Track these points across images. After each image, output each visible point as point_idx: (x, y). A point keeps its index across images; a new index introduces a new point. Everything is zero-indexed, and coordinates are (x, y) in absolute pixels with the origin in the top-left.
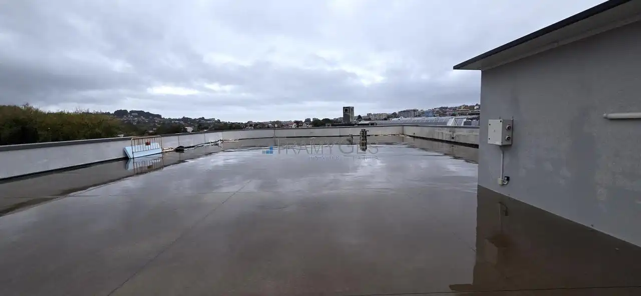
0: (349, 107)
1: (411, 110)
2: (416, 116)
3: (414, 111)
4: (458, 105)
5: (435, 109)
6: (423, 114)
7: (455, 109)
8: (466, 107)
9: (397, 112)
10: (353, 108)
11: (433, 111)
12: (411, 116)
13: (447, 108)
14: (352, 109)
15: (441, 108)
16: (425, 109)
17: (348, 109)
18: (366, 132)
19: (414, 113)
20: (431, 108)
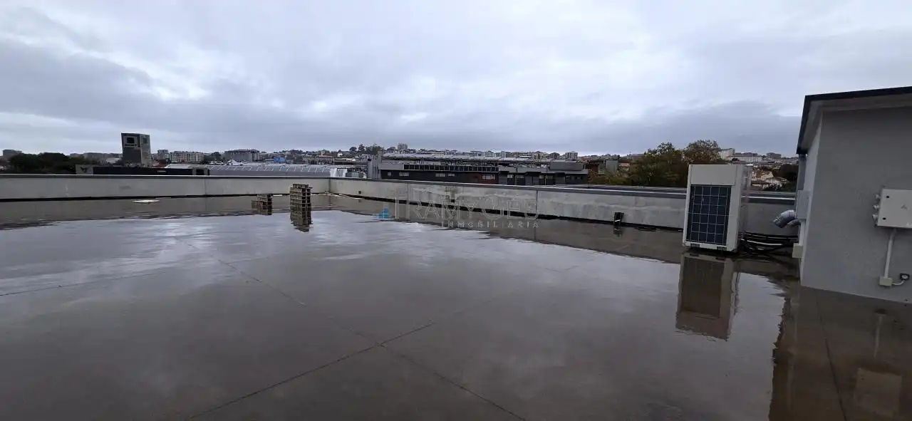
0: (138, 136)
1: (249, 151)
2: (257, 161)
3: (253, 152)
4: (316, 150)
5: (284, 151)
6: (264, 158)
7: (314, 154)
8: (327, 153)
9: (222, 151)
10: (148, 136)
11: (282, 154)
12: (247, 160)
13: (300, 152)
14: (146, 139)
15: (293, 152)
16: (269, 152)
17: (136, 139)
18: (309, 190)
19: (252, 155)
20: (279, 150)
